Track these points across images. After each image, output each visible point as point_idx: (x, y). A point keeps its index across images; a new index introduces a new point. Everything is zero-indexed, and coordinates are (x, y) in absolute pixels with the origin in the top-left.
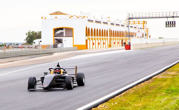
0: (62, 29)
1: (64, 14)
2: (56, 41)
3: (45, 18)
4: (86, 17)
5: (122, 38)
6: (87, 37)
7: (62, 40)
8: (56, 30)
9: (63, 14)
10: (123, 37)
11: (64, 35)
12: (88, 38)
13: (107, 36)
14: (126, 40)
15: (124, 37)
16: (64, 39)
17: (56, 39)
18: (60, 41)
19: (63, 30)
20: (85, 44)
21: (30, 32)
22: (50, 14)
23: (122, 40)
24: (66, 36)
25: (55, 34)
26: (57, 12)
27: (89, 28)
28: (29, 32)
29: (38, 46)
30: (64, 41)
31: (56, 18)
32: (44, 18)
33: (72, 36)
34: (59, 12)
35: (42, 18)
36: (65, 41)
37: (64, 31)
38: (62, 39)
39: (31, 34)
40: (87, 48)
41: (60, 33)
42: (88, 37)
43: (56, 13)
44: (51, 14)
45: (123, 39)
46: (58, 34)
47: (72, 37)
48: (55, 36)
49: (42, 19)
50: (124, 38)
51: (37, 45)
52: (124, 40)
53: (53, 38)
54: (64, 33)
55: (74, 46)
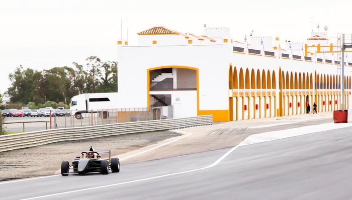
0: (169, 70)
1: (175, 33)
2: (153, 101)
3: (126, 43)
4: (229, 41)
5: (308, 93)
6: (231, 90)
7: (170, 99)
8: (154, 73)
9: (170, 33)
10: (310, 90)
11: (175, 86)
12: (233, 92)
13: (274, 87)
14: (316, 96)
15: (312, 88)
16: (174, 95)
17: (152, 96)
18: (163, 101)
19: (171, 72)
20: (227, 108)
21: (22, 71)
22: (139, 34)
23: (308, 97)
24: (178, 89)
25: (151, 82)
26: (155, 29)
27: (235, 67)
28: (18, 73)
29: (84, 112)
30: (175, 99)
31: (155, 42)
32: (123, 44)
33: (196, 89)
34: (160, 28)
35: (120, 42)
36: (178, 99)
37: (174, 76)
38: (170, 95)
39: (24, 76)
40: (231, 119)
41: (163, 82)
42: (235, 90)
43: (155, 31)
44: (141, 34)
45: (310, 95)
46: (158, 83)
47: (195, 92)
48: (151, 89)
49: (119, 45)
50: (311, 93)
51: (80, 110)
52: (312, 95)
53: (148, 93)
54: (175, 81)
55: (200, 113)
